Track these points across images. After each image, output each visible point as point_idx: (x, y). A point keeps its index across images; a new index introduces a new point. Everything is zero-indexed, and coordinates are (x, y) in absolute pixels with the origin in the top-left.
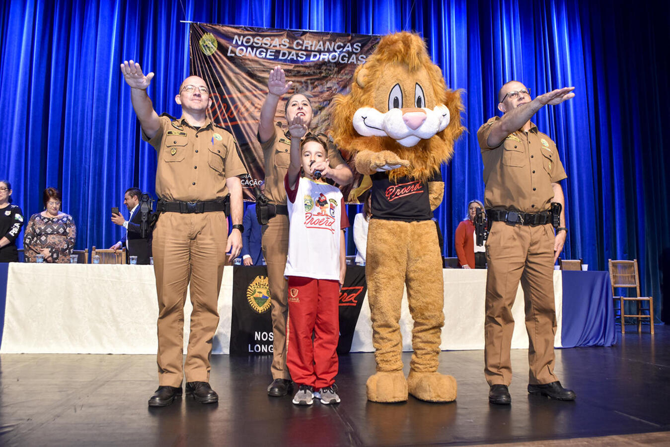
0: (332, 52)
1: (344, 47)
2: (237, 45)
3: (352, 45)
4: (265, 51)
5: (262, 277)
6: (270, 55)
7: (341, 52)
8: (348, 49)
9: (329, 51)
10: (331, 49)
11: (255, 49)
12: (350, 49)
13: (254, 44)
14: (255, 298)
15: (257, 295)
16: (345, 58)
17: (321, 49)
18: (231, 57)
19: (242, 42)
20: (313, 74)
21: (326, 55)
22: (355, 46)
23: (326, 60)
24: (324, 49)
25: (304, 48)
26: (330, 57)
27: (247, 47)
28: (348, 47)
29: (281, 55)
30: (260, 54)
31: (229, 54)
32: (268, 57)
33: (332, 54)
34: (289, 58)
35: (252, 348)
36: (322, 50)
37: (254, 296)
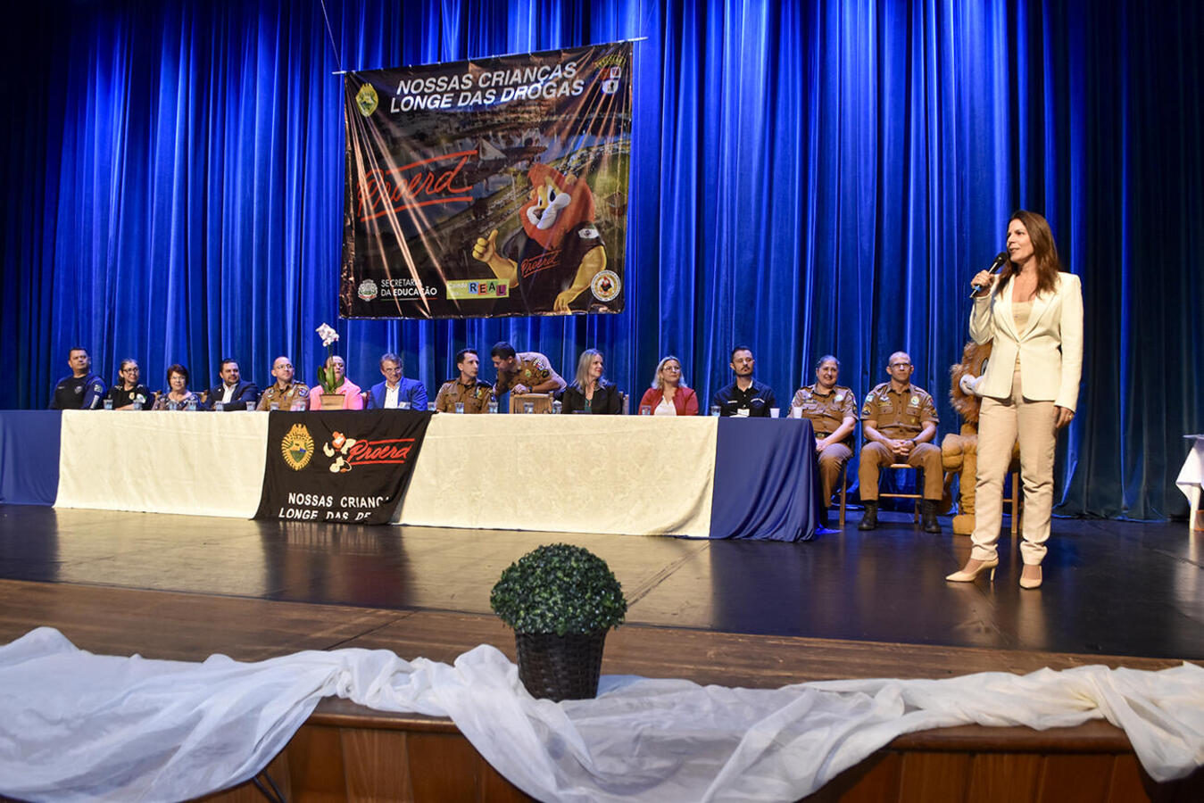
0: (533, 83)
1: (550, 73)
2: (403, 95)
3: (563, 69)
4: (439, 97)
5: (300, 425)
6: (446, 103)
7: (546, 81)
8: (556, 74)
9: (529, 83)
10: (532, 79)
11: (426, 97)
12: (559, 74)
13: (426, 90)
14: (292, 452)
15: (294, 448)
16: (551, 90)
17: (517, 82)
18: (396, 113)
19: (410, 91)
20: (504, 121)
21: (523, 90)
22: (567, 68)
23: (524, 98)
24: (522, 80)
25: (493, 85)
26: (529, 92)
27: (414, 96)
28: (557, 71)
29: (461, 99)
30: (432, 103)
31: (393, 111)
32: (443, 106)
33: (532, 87)
34: (471, 104)
35: (284, 513)
36: (520, 82)
37: (291, 449)
